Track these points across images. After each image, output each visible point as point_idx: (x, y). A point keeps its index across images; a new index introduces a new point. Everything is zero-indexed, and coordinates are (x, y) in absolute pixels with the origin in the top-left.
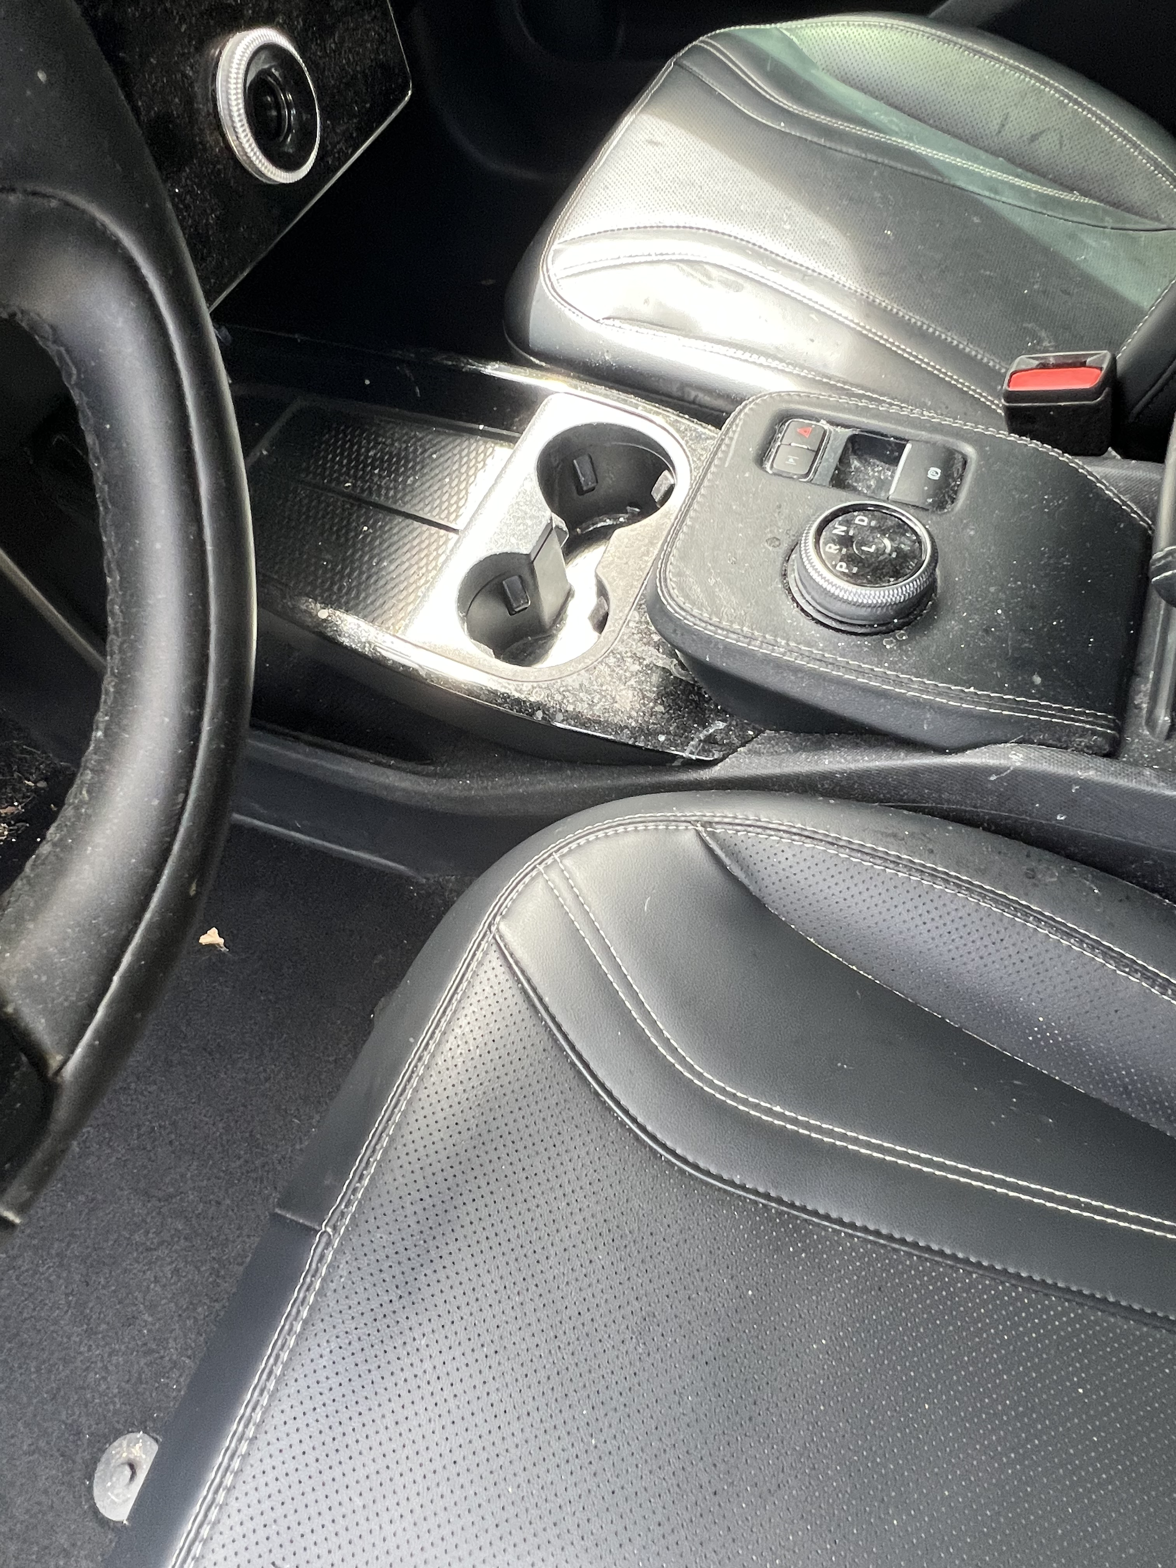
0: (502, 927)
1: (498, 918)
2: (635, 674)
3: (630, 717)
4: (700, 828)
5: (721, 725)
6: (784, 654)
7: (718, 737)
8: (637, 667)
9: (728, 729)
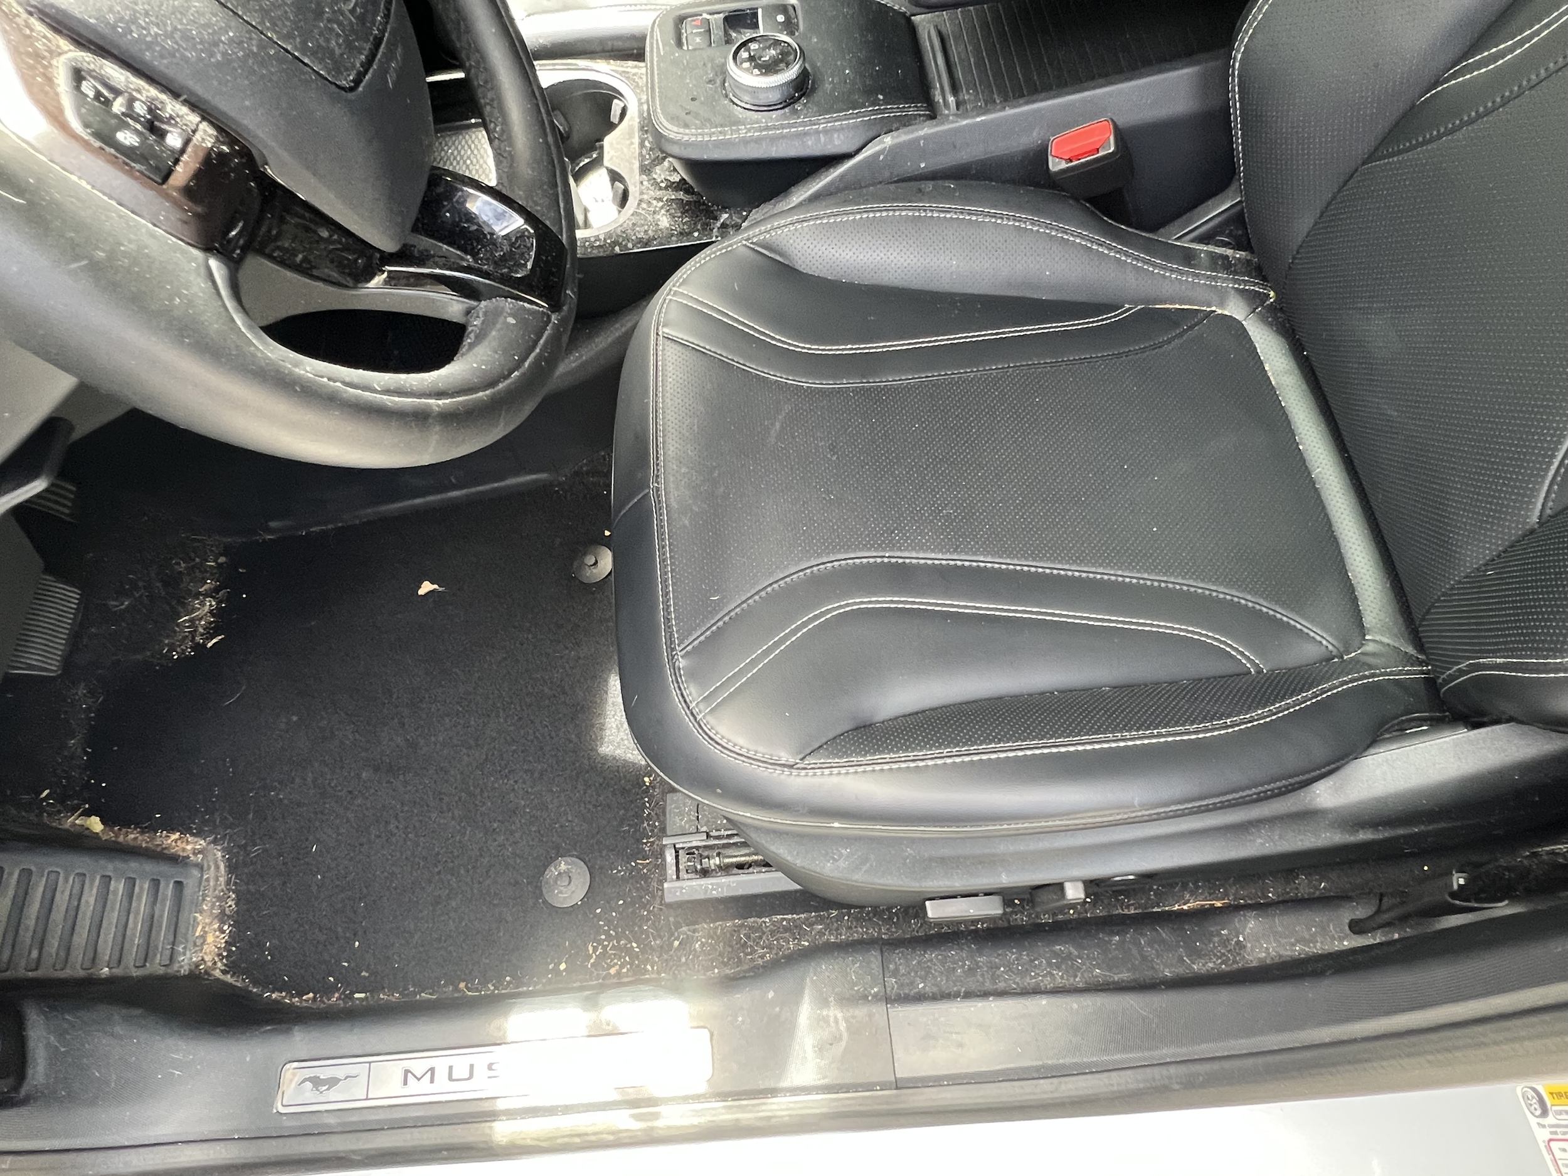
0: (666, 330)
1: (660, 327)
2: (662, 208)
3: (672, 230)
4: (744, 242)
5: (726, 216)
6: (746, 133)
7: (728, 223)
8: (661, 204)
9: (731, 216)
